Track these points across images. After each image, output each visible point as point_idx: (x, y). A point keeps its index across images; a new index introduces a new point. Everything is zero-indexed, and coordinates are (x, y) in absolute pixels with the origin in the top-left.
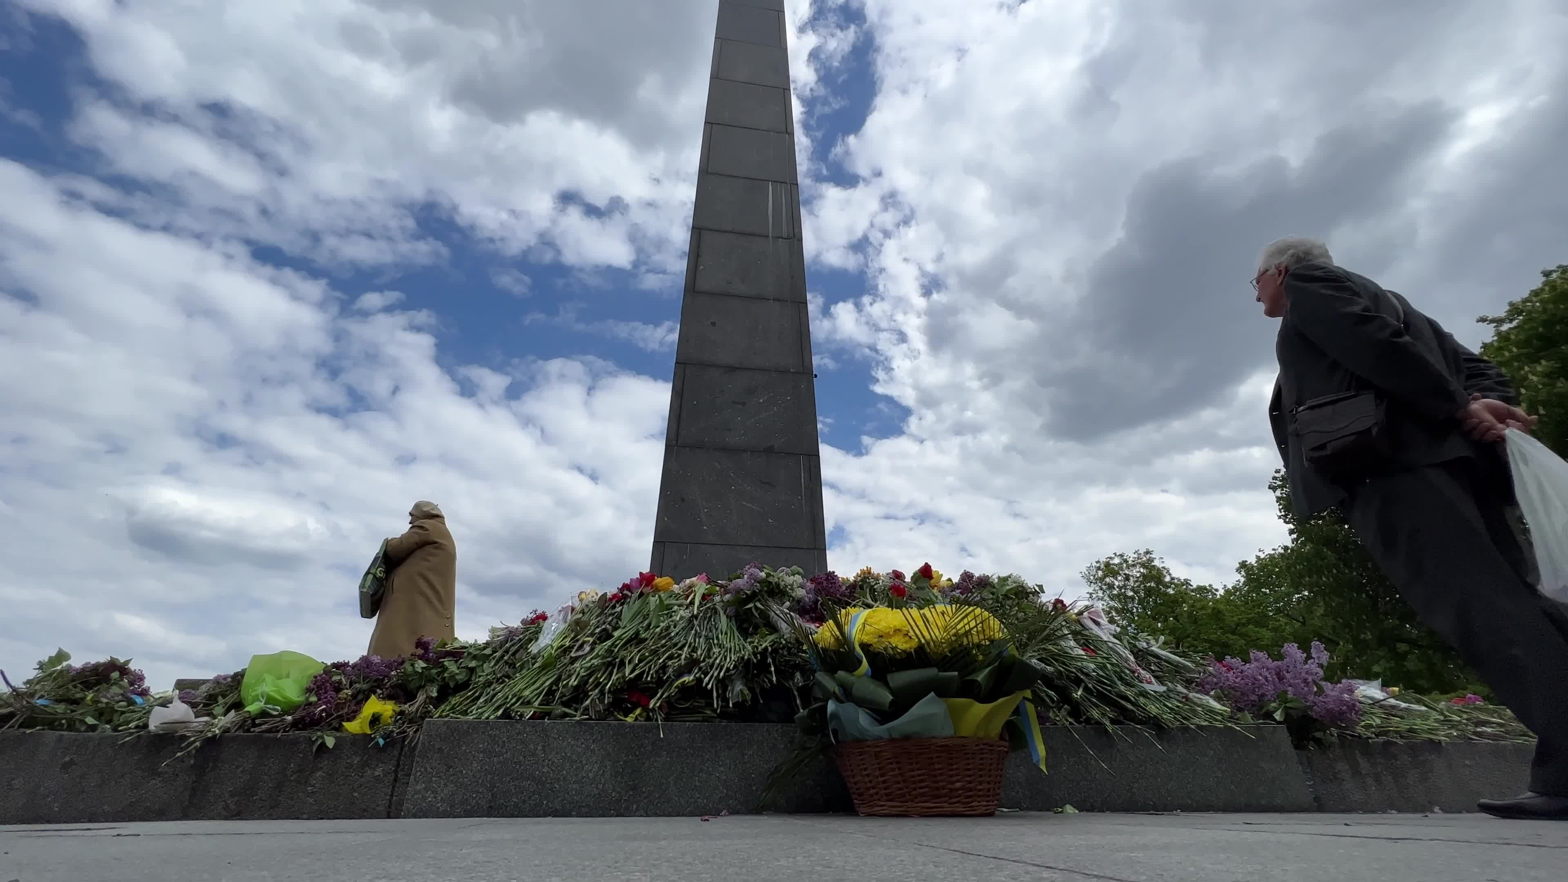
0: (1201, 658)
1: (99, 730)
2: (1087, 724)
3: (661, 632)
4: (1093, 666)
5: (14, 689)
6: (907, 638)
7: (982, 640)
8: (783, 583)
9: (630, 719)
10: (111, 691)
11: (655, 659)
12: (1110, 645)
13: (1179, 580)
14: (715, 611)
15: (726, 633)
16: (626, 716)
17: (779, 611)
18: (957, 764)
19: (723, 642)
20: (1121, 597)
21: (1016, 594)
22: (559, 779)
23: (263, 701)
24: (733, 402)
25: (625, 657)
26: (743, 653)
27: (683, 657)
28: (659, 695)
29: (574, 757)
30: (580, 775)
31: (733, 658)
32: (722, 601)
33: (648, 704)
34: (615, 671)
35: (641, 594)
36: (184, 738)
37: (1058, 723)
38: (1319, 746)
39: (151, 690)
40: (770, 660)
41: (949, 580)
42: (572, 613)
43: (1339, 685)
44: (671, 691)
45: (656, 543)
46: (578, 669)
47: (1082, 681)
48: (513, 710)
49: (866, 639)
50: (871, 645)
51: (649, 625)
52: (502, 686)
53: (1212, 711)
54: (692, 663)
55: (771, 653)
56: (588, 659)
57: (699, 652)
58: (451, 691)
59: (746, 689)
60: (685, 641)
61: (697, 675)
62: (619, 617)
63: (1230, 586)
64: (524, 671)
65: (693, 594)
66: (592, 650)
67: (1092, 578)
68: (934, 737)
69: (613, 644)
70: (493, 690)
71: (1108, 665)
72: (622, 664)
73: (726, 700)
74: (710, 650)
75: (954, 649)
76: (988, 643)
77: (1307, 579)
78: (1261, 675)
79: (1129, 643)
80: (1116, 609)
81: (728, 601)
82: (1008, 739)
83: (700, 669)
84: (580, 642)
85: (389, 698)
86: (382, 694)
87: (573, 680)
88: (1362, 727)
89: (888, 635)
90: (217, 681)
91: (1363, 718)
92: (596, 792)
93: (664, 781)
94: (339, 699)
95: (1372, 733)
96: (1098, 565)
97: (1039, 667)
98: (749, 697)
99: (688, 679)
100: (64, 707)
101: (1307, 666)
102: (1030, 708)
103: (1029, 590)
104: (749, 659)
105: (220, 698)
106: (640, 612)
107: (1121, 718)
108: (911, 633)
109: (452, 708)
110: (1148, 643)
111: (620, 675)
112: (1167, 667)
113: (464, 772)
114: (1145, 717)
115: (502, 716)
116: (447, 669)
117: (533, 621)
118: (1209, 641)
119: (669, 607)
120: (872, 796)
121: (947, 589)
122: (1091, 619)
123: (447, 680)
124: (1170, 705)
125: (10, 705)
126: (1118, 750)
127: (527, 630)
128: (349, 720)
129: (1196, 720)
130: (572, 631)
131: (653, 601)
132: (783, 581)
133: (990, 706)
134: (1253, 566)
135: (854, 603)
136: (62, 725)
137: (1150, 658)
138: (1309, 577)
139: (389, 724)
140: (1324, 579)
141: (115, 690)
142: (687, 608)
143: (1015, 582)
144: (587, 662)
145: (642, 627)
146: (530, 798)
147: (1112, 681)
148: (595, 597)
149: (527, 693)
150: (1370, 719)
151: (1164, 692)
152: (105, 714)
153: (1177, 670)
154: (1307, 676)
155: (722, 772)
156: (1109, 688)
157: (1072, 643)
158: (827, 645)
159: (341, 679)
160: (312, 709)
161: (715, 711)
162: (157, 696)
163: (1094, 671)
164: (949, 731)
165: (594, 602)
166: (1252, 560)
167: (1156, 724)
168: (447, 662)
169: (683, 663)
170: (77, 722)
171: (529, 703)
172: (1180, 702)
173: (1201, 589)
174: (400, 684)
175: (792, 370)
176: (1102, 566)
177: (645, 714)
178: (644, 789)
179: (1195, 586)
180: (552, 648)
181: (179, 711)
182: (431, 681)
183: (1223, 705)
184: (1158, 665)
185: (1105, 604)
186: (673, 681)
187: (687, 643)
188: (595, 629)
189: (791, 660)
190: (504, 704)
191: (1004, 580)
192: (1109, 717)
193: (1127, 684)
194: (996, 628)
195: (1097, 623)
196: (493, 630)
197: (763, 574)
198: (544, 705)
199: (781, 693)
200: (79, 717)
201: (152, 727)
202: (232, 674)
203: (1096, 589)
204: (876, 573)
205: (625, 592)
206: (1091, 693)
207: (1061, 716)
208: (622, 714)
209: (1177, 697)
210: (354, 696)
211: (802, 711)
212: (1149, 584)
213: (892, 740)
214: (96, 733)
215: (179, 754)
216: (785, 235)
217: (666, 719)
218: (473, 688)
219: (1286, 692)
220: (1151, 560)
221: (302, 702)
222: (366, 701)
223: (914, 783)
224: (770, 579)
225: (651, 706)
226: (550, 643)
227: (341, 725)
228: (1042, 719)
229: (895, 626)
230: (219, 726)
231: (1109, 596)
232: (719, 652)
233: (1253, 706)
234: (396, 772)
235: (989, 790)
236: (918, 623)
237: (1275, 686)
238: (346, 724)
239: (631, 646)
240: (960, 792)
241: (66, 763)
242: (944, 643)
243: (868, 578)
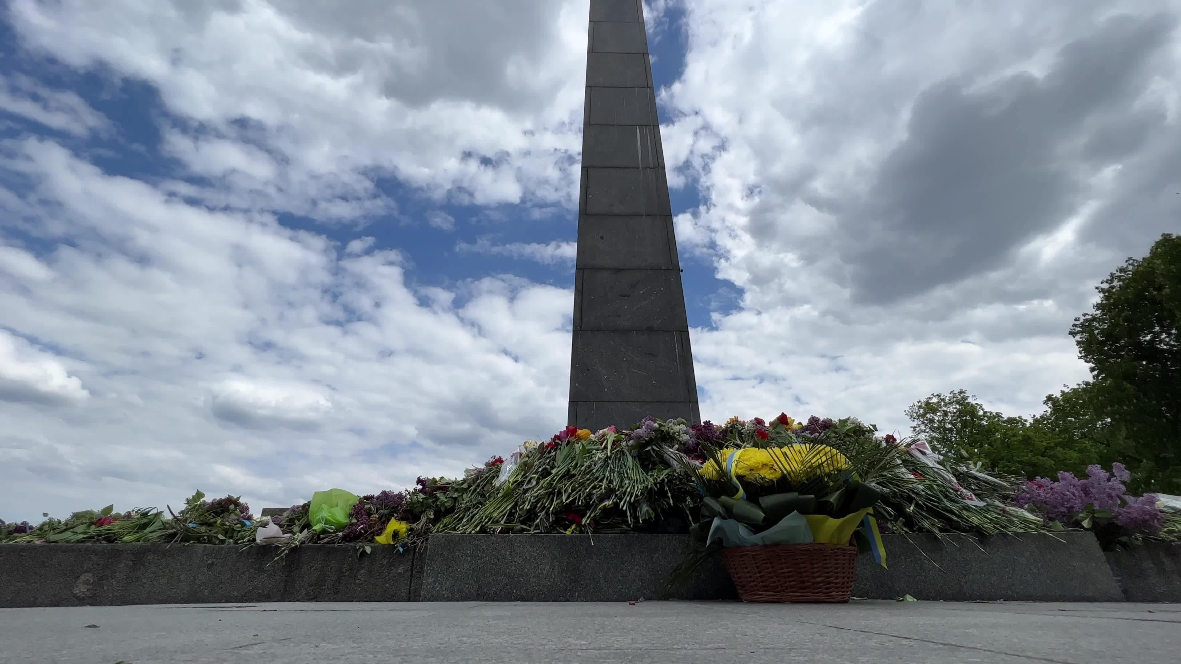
0: (1014, 478)
1: (227, 543)
2: (919, 532)
3: (586, 470)
4: (921, 487)
5: (175, 517)
6: (773, 471)
7: (832, 471)
8: (672, 431)
9: (568, 533)
10: (231, 517)
11: (583, 489)
12: (936, 470)
13: (991, 413)
14: (623, 453)
15: (633, 469)
16: (566, 530)
17: (671, 452)
18: (817, 563)
19: (631, 475)
20: (941, 429)
21: (854, 433)
22: (523, 576)
23: (324, 523)
24: (621, 295)
25: (562, 488)
26: (646, 483)
27: (603, 487)
28: (588, 515)
29: (532, 559)
30: (537, 572)
31: (639, 488)
32: (628, 446)
33: (581, 521)
34: (555, 498)
35: (568, 443)
36: (277, 548)
37: (895, 532)
38: (1125, 548)
39: (254, 516)
40: (667, 488)
41: (800, 423)
42: (520, 457)
43: (1141, 498)
44: (597, 512)
45: (571, 403)
46: (529, 497)
47: (913, 499)
48: (487, 527)
49: (740, 472)
50: (745, 476)
51: (576, 464)
52: (477, 510)
53: (1026, 521)
54: (610, 492)
55: (667, 483)
56: (535, 490)
57: (615, 484)
58: (442, 514)
59: (650, 509)
60: (603, 476)
61: (615, 500)
62: (554, 459)
63: (1038, 416)
64: (491, 499)
65: (606, 441)
66: (538, 483)
67: (915, 415)
68: (799, 544)
69: (552, 479)
70: (472, 513)
71: (934, 486)
72: (560, 493)
73: (636, 518)
74: (622, 481)
75: (810, 477)
76: (836, 472)
77: (1109, 408)
78: (1068, 491)
79: (951, 468)
80: (937, 440)
81: (632, 445)
82: (856, 544)
83: (616, 496)
84: (529, 478)
85: (401, 519)
86: (398, 517)
87: (527, 505)
88: (1165, 532)
89: (758, 469)
90: (293, 510)
91: (1165, 525)
92: (549, 584)
93: (595, 576)
94: (371, 520)
95: (1175, 537)
96: (920, 404)
97: (879, 490)
98: (653, 516)
99: (608, 503)
100: (205, 528)
101: (1110, 483)
102: (872, 521)
103: (865, 429)
104: (651, 488)
105: (296, 521)
106: (569, 455)
107: (948, 527)
108: (776, 467)
109: (444, 526)
110: (967, 468)
111: (559, 501)
112: (985, 486)
113: (459, 570)
114: (969, 527)
115: (480, 531)
116: (439, 499)
117: (493, 464)
118: (1021, 462)
119: (590, 451)
120: (752, 587)
121: (798, 431)
122: (918, 449)
123: (439, 506)
124: (990, 517)
125: (173, 528)
126: (947, 552)
127: (490, 470)
128: (378, 535)
129: (1013, 529)
130: (522, 470)
131: (578, 447)
132: (672, 429)
133: (841, 520)
134: (1058, 399)
135: (727, 444)
136: (205, 540)
137: (970, 479)
138: (1111, 406)
139: (404, 538)
140: (1125, 408)
141: (233, 516)
142: (602, 451)
143: (853, 423)
144: (535, 492)
145: (572, 466)
146: (504, 588)
147: (939, 499)
148: (536, 445)
149: (495, 515)
150: (1172, 526)
151: (984, 506)
152: (229, 532)
153: (994, 488)
154: (1110, 491)
155: (637, 570)
156: (936, 504)
157: (904, 470)
158: (711, 477)
159: (370, 507)
160: (354, 527)
161: (629, 526)
162: (258, 520)
163: (923, 491)
164: (809, 539)
165: (535, 449)
166: (1057, 394)
167: (978, 532)
168: (439, 494)
169: (604, 492)
170: (214, 538)
171: (497, 522)
172: (999, 514)
173: (1011, 420)
174: (408, 510)
175: (663, 268)
176: (923, 405)
177: (578, 529)
178: (582, 582)
179: (1006, 418)
180: (509, 482)
181: (273, 530)
182: (429, 507)
183: (1037, 516)
184: (978, 485)
185: (928, 435)
186: (597, 505)
187: (605, 477)
188: (538, 469)
189: (683, 488)
190: (480, 522)
191: (844, 422)
192: (938, 527)
193: (952, 500)
194: (842, 461)
195: (923, 453)
196: (467, 471)
197: (656, 425)
198: (507, 523)
199: (676, 512)
200: (215, 535)
201: (258, 541)
202: (302, 505)
203: (919, 423)
204: (742, 420)
205: (557, 441)
206: (922, 509)
207: (898, 527)
208: (562, 528)
209: (996, 510)
210: (380, 518)
211: (693, 525)
212: (964, 418)
213: (765, 546)
214: (225, 545)
215: (276, 558)
216: (651, 166)
217: (594, 532)
218: (458, 512)
219: (1092, 505)
220: (965, 398)
221: (348, 523)
222: (388, 522)
223: (785, 577)
224: (662, 428)
225: (583, 523)
226: (507, 479)
227: (373, 538)
228: (882, 529)
229: (762, 462)
230: (298, 540)
231: (930, 428)
232: (629, 483)
233: (1063, 516)
234: (412, 570)
235: (843, 583)
236: (780, 459)
237: (1082, 500)
238: (377, 538)
239: (565, 480)
240: (822, 584)
241: (209, 564)
242: (802, 473)
243: (736, 424)
